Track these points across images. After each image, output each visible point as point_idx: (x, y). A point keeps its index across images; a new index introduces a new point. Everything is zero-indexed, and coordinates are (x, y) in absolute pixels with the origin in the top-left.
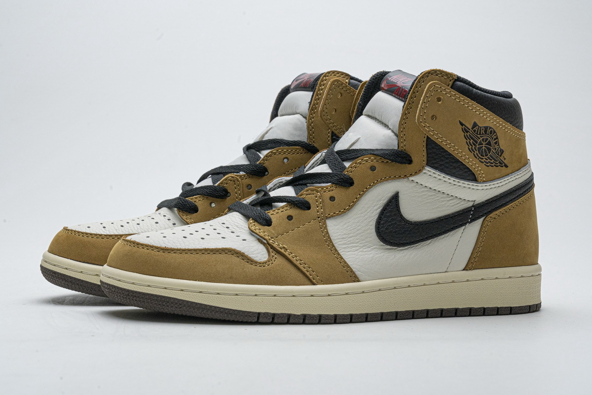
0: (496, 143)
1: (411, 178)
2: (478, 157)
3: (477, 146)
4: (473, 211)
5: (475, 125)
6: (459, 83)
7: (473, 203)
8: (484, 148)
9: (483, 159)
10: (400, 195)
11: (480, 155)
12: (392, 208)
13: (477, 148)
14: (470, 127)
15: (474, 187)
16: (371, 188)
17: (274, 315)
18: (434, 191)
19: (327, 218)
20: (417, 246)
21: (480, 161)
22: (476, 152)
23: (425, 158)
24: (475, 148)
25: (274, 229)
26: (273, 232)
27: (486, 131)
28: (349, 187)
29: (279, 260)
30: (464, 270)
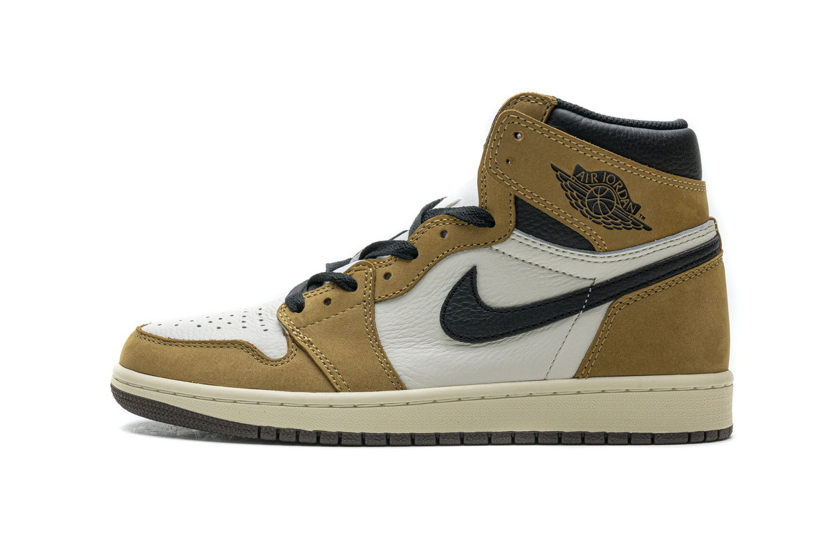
0: (622, 195)
1: (495, 247)
2: (589, 216)
3: (586, 200)
4: (590, 293)
5: (578, 169)
6: (561, 111)
7: (591, 282)
8: (599, 202)
9: (600, 218)
10: (479, 271)
11: (593, 213)
12: (464, 289)
13: (586, 203)
14: (571, 173)
15: (590, 259)
16: (439, 261)
17: (278, 430)
18: (529, 265)
19: (376, 302)
20: (501, 342)
21: (593, 221)
22: (584, 208)
23: (513, 219)
24: (582, 203)
25: (303, 316)
26: (302, 320)
27: (600, 180)
28: (411, 260)
29: (299, 358)
30: (574, 378)
